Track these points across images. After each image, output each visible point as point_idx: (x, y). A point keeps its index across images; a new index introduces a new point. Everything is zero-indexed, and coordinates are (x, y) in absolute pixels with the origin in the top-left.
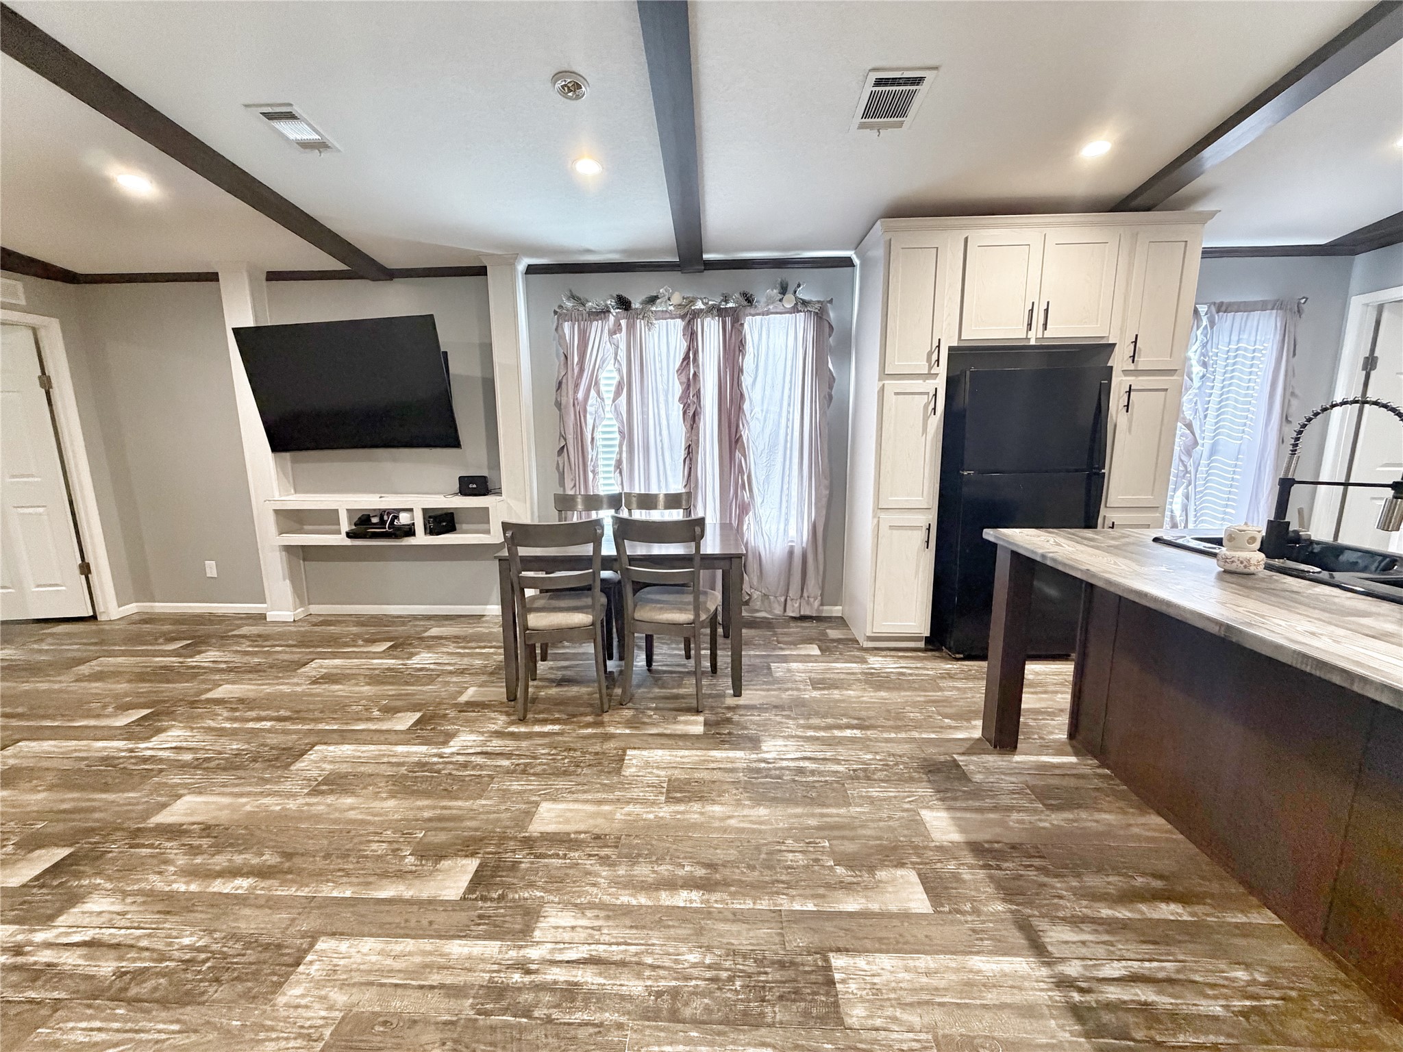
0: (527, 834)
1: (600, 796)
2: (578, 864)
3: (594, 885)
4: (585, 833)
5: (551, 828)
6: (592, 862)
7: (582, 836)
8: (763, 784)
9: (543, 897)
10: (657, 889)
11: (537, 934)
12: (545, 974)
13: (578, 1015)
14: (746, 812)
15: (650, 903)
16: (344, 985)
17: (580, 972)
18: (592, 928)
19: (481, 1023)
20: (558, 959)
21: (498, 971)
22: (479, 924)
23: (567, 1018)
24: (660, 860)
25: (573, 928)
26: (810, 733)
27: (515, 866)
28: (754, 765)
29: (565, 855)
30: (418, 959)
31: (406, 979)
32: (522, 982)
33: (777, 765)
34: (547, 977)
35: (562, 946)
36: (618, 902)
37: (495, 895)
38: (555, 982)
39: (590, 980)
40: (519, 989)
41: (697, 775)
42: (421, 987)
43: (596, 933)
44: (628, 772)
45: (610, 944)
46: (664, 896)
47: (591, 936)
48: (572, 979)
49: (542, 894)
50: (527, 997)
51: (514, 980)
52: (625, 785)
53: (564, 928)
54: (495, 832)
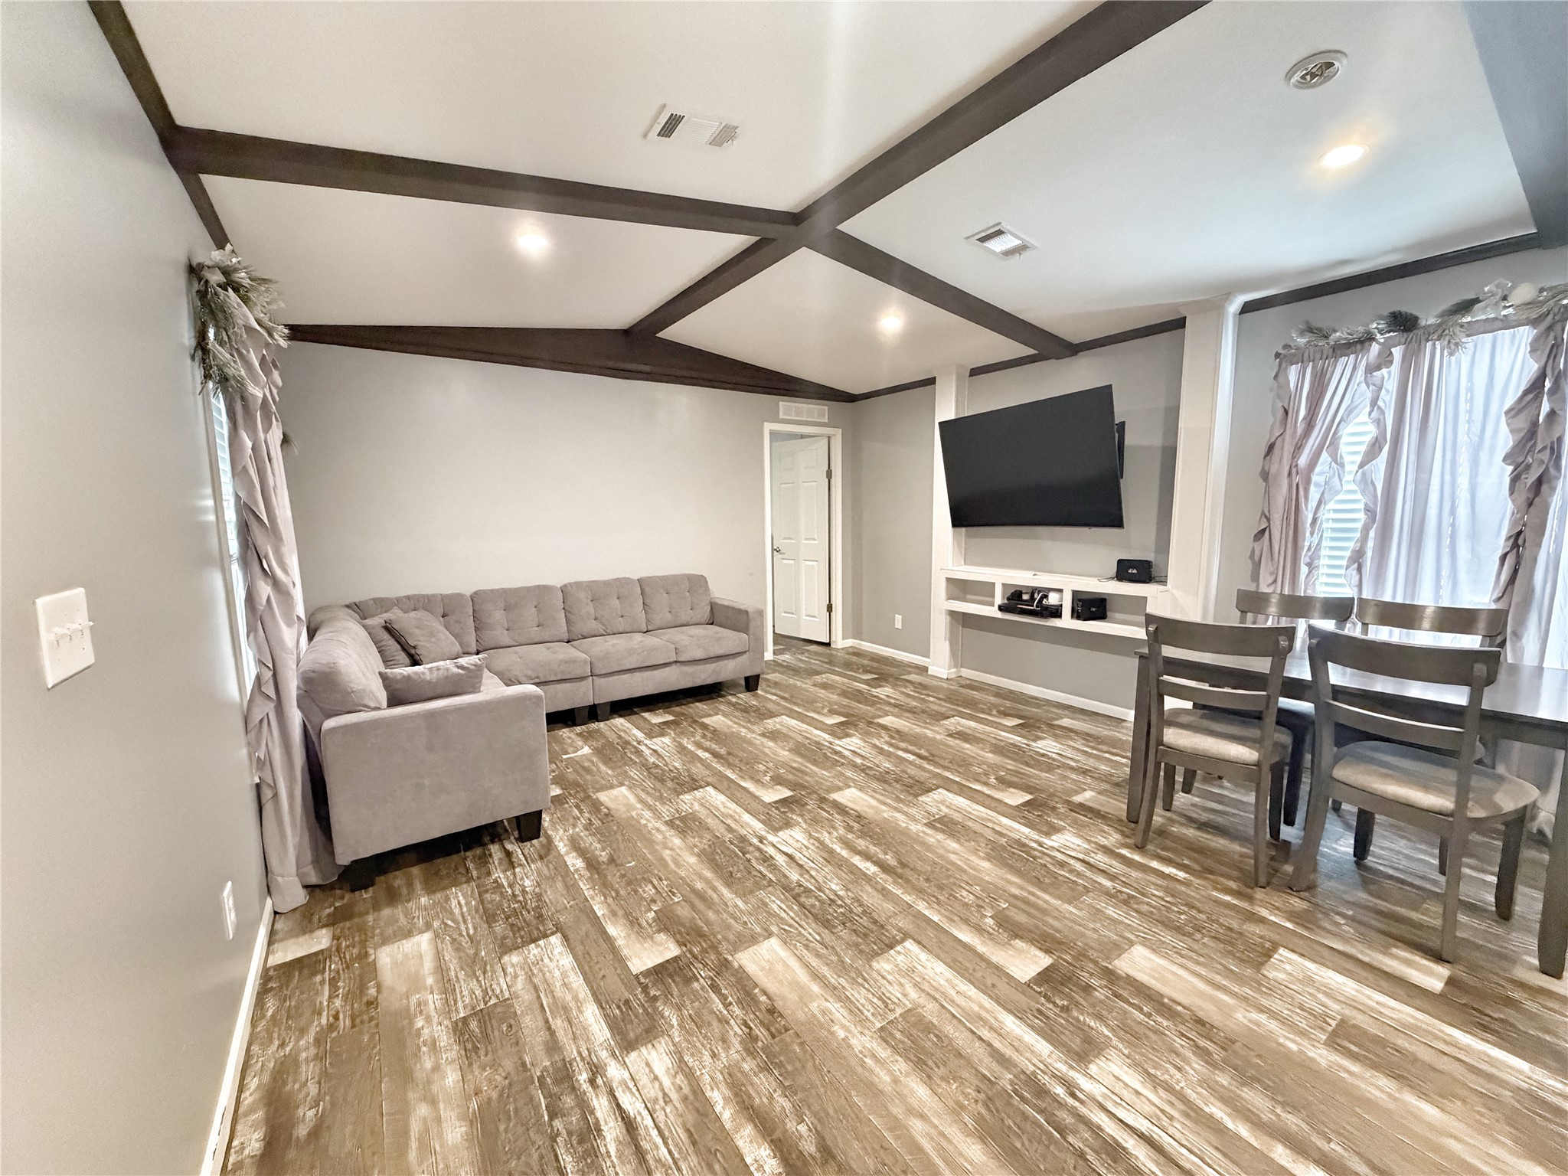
0: (730, 958)
1: (825, 971)
2: (728, 1023)
3: (714, 1056)
4: (769, 998)
5: (751, 968)
6: (739, 1032)
7: (763, 998)
8: (1025, 1117)
9: (672, 1026)
10: (751, 1119)
11: (634, 1055)
12: (597, 1095)
13: (569, 1159)
14: (953, 1131)
15: (728, 1126)
16: (530, 978)
17: (612, 1124)
18: (665, 1095)
19: (532, 1087)
20: (616, 1094)
21: (583, 1059)
22: (619, 1007)
23: (561, 1151)
24: (788, 1091)
25: (656, 1078)
26: (1217, 1111)
27: (689, 980)
28: (1045, 1080)
29: (731, 1003)
30: (569, 998)
31: (549, 1007)
32: (580, 1085)
33: (1083, 1110)
34: (594, 1100)
35: (631, 1085)
36: (708, 1094)
37: (652, 993)
38: (592, 1112)
39: (608, 1139)
40: (574, 1088)
41: (949, 1029)
42: (547, 1021)
43: (661, 1102)
44: (882, 965)
45: (657, 1126)
46: (747, 1132)
47: (656, 1101)
48: (602, 1123)
49: (675, 1024)
50: (568, 1101)
51: (579, 1078)
52: (858, 977)
53: (651, 1071)
54: (715, 936)
